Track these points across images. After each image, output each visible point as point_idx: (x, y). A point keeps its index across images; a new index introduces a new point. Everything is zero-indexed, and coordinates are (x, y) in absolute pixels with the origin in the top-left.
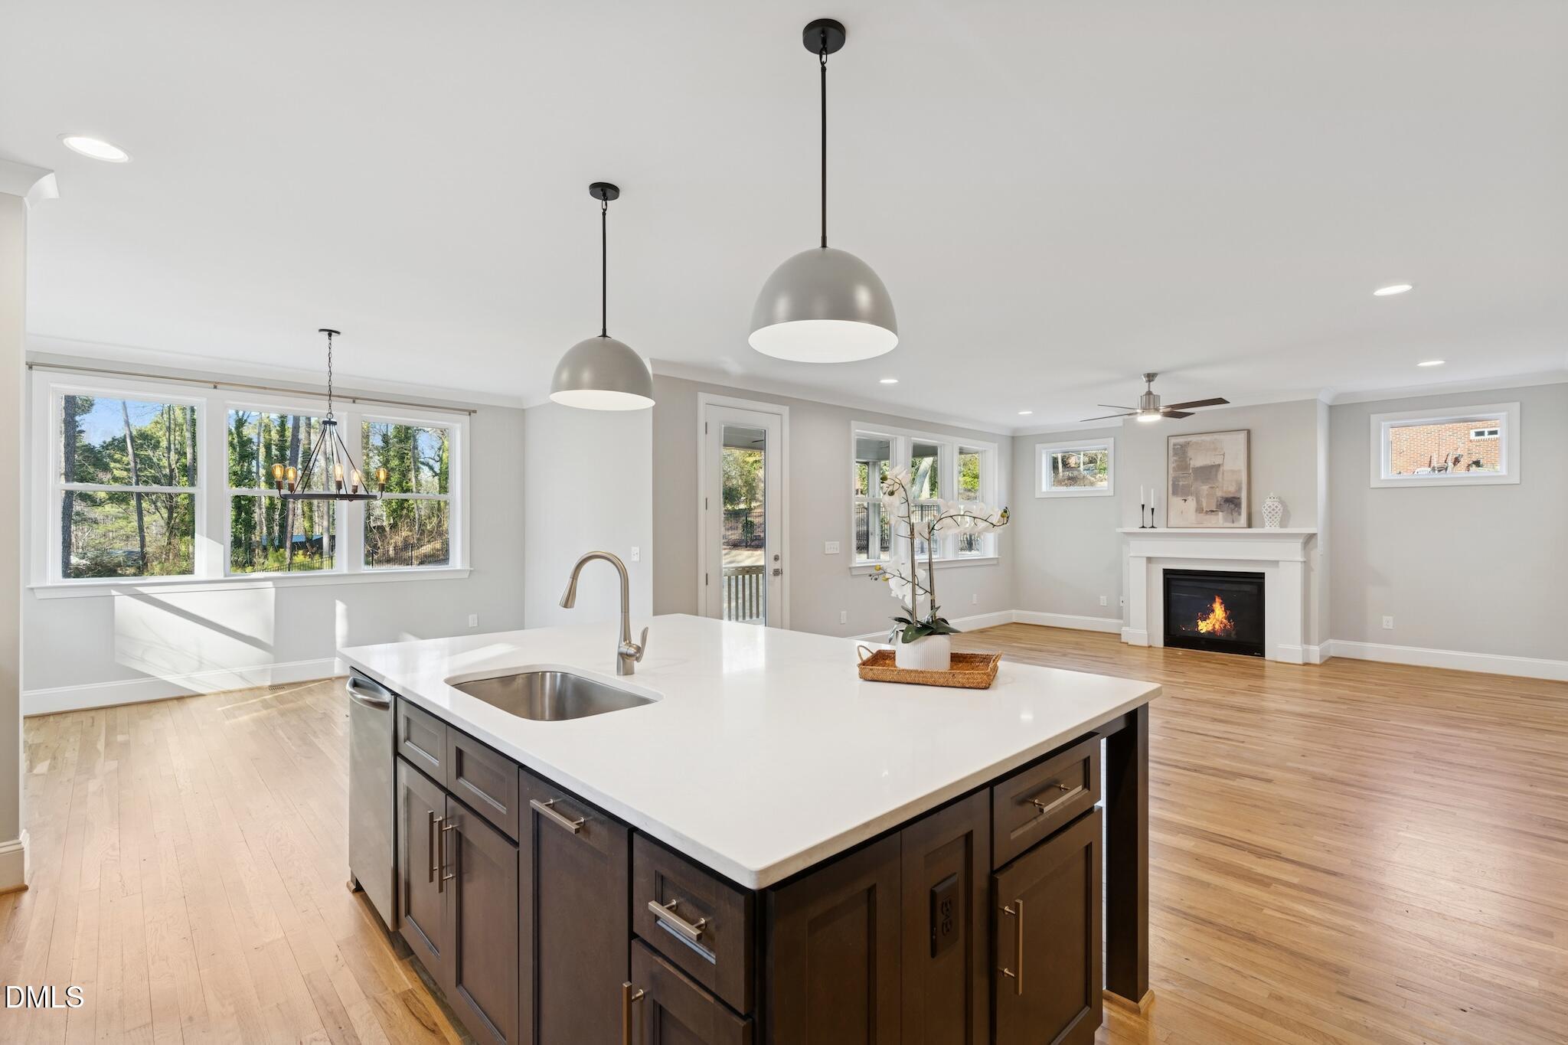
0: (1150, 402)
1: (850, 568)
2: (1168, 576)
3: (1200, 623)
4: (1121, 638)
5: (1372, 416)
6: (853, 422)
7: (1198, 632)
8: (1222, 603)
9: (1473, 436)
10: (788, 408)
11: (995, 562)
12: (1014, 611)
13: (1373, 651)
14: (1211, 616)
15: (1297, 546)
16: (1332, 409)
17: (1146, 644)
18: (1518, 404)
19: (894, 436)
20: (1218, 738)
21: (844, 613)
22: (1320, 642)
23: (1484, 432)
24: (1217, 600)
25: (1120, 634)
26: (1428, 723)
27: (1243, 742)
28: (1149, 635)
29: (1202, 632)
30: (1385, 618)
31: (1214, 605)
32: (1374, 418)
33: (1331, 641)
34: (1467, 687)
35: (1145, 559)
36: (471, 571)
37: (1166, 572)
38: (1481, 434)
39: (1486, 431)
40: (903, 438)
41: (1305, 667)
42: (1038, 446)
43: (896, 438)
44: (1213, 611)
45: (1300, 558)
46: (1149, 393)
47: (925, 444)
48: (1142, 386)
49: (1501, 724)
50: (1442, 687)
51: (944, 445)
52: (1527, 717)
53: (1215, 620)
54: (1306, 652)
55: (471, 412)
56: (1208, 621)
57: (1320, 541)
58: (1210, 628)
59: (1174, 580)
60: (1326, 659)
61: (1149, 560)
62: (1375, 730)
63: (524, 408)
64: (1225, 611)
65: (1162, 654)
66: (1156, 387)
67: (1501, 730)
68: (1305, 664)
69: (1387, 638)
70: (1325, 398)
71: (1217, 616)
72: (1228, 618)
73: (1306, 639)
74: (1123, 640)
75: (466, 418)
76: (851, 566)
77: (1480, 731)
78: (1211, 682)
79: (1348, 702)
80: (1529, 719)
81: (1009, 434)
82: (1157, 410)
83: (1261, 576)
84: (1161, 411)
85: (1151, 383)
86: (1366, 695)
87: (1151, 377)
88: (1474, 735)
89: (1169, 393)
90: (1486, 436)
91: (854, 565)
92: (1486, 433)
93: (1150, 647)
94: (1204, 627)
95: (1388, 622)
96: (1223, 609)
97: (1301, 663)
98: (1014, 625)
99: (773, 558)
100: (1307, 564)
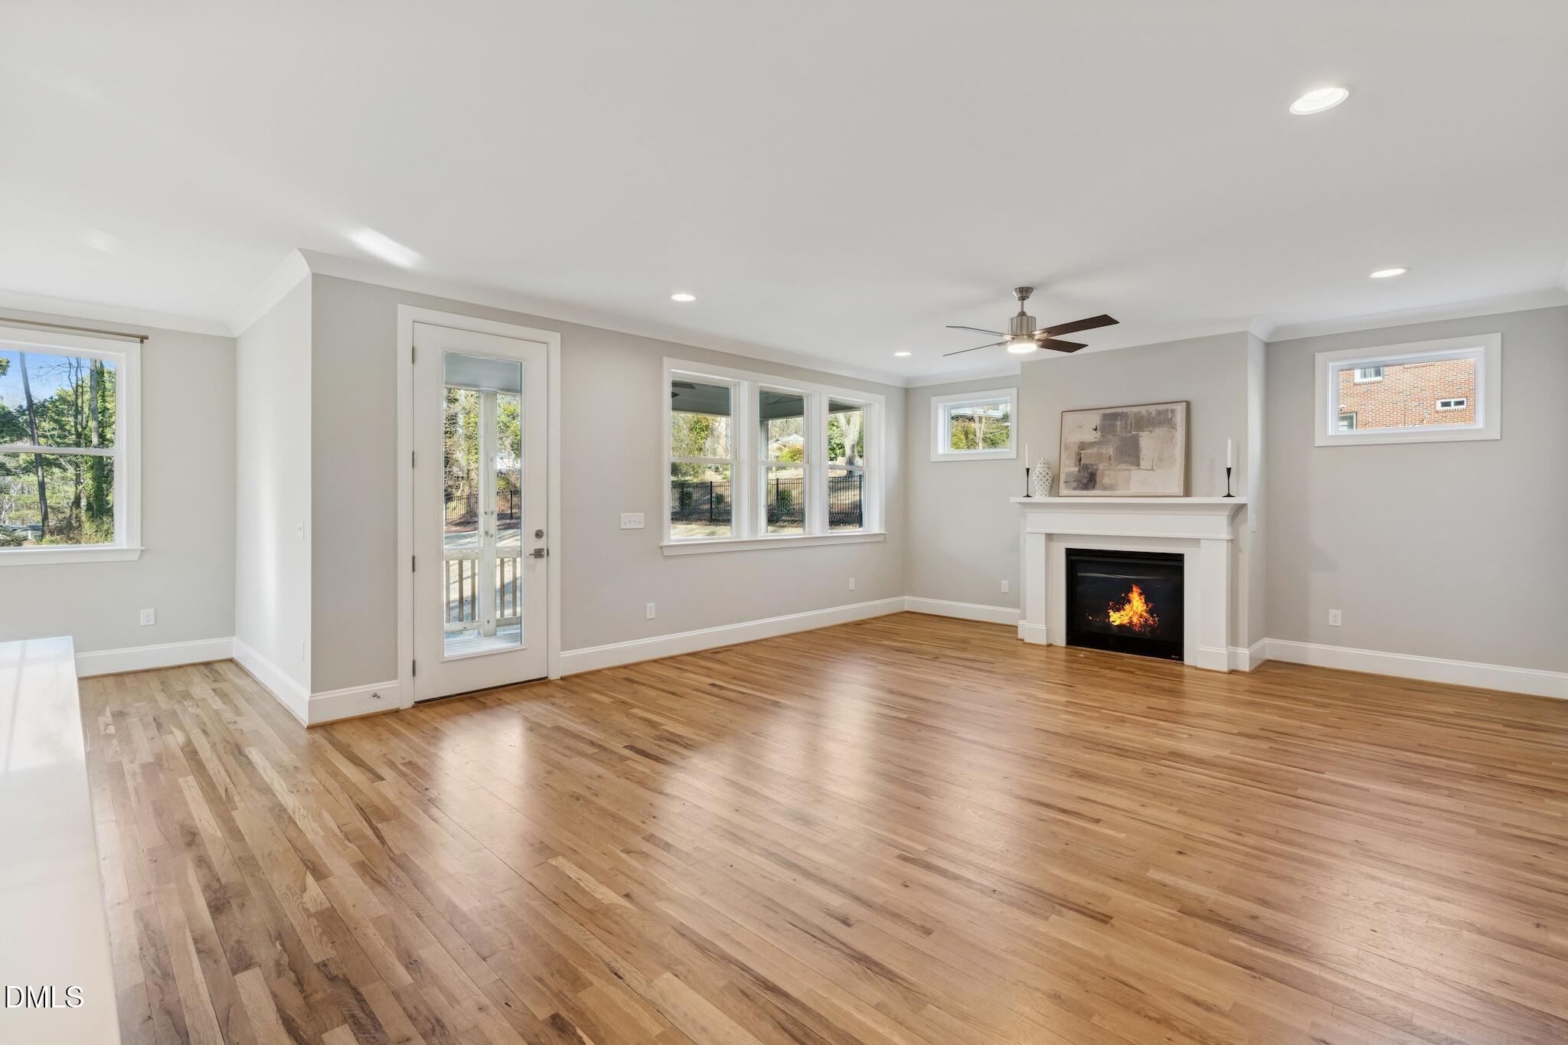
0: (1022, 327)
1: (661, 547)
2: (1073, 558)
3: (1111, 613)
4: (1017, 633)
5: (1316, 354)
6: (666, 360)
7: (1109, 624)
8: (1140, 594)
9: (1439, 407)
10: (558, 335)
11: (881, 539)
12: (906, 598)
13: (1317, 654)
14: (1127, 607)
15: (1222, 520)
16: (1269, 347)
17: (1045, 643)
18: (1499, 335)
19: (737, 381)
20: (1064, 811)
21: (651, 605)
22: (1250, 644)
23: (1450, 402)
24: (1135, 589)
25: (1017, 627)
26: (1375, 776)
27: (1097, 821)
28: (1048, 631)
29: (1115, 624)
30: (1332, 612)
31: (1130, 595)
32: (1319, 357)
33: (1267, 640)
34: (1432, 707)
35: (1044, 535)
36: (142, 551)
37: (1070, 552)
38: (1446, 404)
39: (1453, 401)
40: (747, 383)
41: (1231, 676)
42: (934, 399)
43: (739, 383)
44: (1129, 602)
45: (1225, 534)
46: (1022, 314)
47: (782, 392)
48: (1014, 307)
49: (1480, 779)
50: (1399, 708)
51: (811, 394)
52: (1515, 763)
53: (1133, 611)
54: (1232, 656)
55: (143, 339)
56: (1122, 612)
57: (1251, 513)
58: (1125, 620)
59: (1079, 561)
60: (1259, 663)
61: (1050, 537)
62: (1301, 791)
63: (235, 337)
64: (1146, 602)
65: (1063, 657)
66: (1031, 307)
67: (1481, 791)
68: (1232, 672)
69: (1336, 637)
70: (1260, 331)
71: (1134, 608)
72: (1150, 612)
73: (1233, 640)
74: (1019, 637)
75: (136, 346)
76: (662, 544)
77: (1452, 793)
78: (1100, 701)
79: (1272, 735)
80: (1519, 767)
81: (900, 384)
82: (1031, 336)
83: (1179, 558)
84: (1037, 337)
85: (1025, 302)
86: (1297, 723)
87: (1024, 293)
88: (1443, 802)
89: (1046, 314)
90: (1453, 407)
91: (666, 543)
92: (1452, 404)
93: (1050, 645)
94: (1116, 618)
95: (1335, 617)
96: (1143, 601)
97: (1225, 669)
98: (907, 615)
99: (534, 533)
100: (1234, 543)
